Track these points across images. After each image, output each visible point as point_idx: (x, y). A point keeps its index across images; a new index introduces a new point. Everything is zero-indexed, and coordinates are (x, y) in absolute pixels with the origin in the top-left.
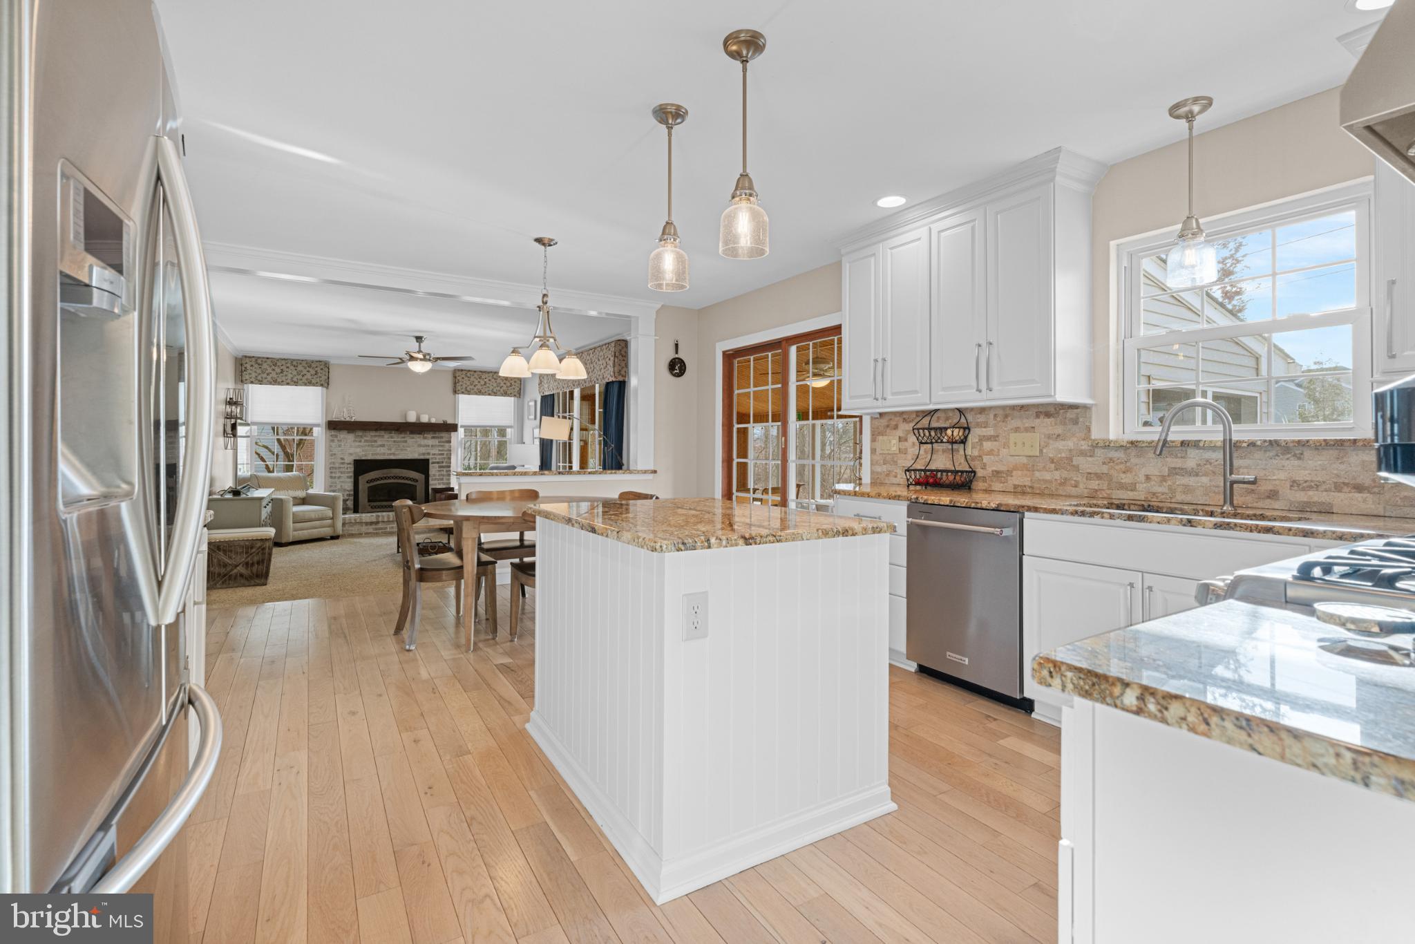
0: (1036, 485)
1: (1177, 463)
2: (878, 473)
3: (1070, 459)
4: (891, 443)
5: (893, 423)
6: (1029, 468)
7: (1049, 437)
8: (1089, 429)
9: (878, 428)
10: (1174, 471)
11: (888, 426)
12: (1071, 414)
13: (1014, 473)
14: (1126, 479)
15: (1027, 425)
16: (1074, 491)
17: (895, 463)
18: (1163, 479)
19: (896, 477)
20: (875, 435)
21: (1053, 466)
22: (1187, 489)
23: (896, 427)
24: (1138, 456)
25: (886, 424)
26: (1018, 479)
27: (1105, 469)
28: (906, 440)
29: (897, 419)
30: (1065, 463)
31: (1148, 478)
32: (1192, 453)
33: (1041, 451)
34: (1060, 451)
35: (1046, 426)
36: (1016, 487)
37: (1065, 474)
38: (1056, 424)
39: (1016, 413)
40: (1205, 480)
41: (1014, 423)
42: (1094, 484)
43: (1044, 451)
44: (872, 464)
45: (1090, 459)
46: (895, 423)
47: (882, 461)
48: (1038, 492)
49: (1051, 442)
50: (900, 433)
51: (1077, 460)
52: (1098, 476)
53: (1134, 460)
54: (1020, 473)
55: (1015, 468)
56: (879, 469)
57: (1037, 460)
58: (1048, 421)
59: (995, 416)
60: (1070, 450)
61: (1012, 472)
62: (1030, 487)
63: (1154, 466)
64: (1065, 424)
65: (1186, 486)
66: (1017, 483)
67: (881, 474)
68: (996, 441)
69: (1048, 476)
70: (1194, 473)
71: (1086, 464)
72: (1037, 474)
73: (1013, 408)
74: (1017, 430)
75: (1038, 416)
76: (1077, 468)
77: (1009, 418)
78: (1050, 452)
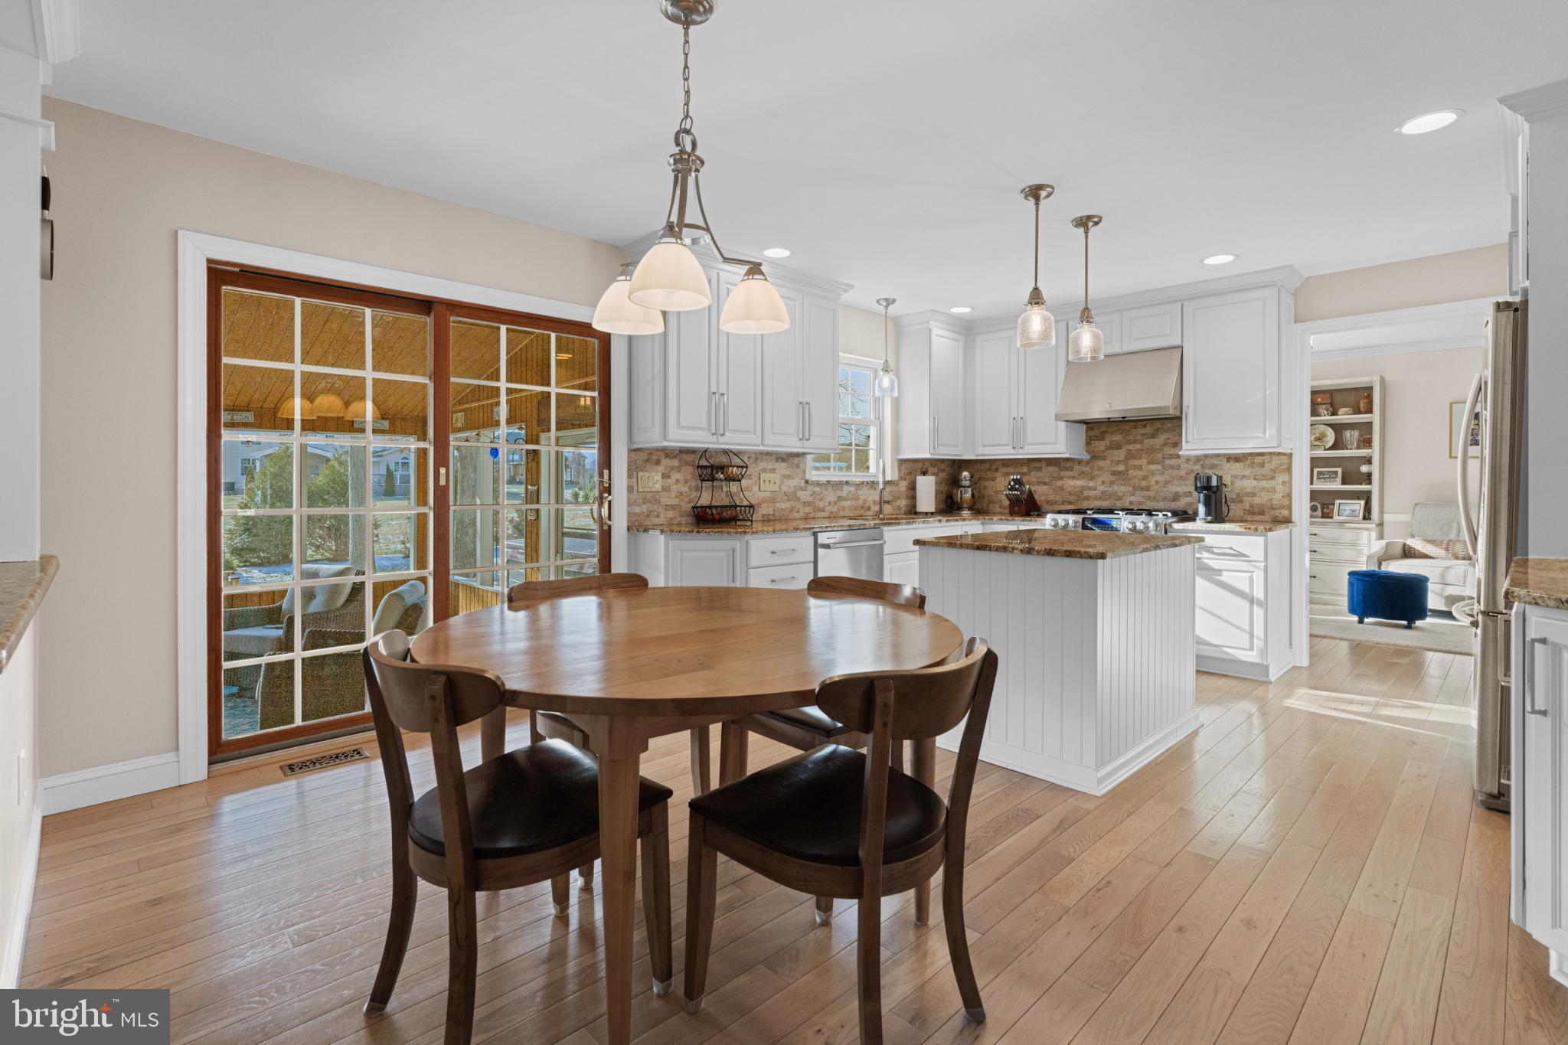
0: (777, 514)
1: (839, 493)
2: (635, 514)
3: (795, 493)
4: (653, 480)
5: (654, 458)
6: (773, 500)
7: (784, 476)
8: (804, 471)
9: (636, 461)
10: (840, 498)
11: (648, 461)
12: (796, 460)
13: (763, 505)
14: (821, 504)
15: (770, 467)
16: (797, 515)
17: (658, 502)
18: (835, 503)
19: (658, 517)
20: (633, 469)
21: (786, 498)
22: (844, 509)
23: (658, 462)
24: (825, 490)
25: (646, 458)
26: (764, 510)
27: (811, 499)
28: (669, 477)
29: (658, 453)
30: (791, 496)
31: (830, 503)
32: (845, 488)
33: (780, 487)
34: (789, 487)
35: (781, 467)
36: (763, 516)
37: (793, 504)
38: (788, 467)
39: (764, 458)
40: (849, 503)
41: (762, 465)
42: (807, 509)
43: (782, 487)
44: (629, 505)
45: (804, 492)
46: (656, 458)
47: (641, 501)
48: (778, 518)
49: (785, 480)
50: (661, 469)
51: (800, 493)
52: (808, 504)
53: (825, 493)
54: (766, 505)
55: (764, 501)
56: (637, 510)
57: (778, 493)
58: (784, 465)
59: (749, 457)
60: (795, 487)
61: (761, 504)
62: (774, 515)
63: (831, 496)
64: (792, 467)
65: (843, 507)
66: (764, 513)
67: (640, 514)
68: (750, 479)
69: (783, 506)
70: (846, 499)
71: (804, 496)
72: (777, 505)
73: (762, 453)
74: (764, 470)
75: (777, 461)
76: (799, 499)
77: (759, 461)
78: (784, 489)
